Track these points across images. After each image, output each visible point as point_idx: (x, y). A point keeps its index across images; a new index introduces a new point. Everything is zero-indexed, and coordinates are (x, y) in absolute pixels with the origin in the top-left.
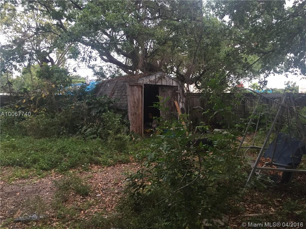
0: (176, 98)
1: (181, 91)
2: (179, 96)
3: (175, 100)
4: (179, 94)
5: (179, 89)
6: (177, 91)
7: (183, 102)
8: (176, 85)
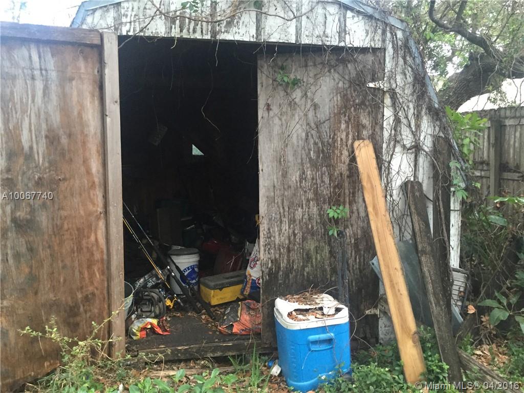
0: (365, 120)
1: (402, 82)
2: (388, 113)
3: (359, 137)
4: (388, 101)
5: (389, 65)
6: (373, 80)
7: (417, 148)
8: (366, 44)
